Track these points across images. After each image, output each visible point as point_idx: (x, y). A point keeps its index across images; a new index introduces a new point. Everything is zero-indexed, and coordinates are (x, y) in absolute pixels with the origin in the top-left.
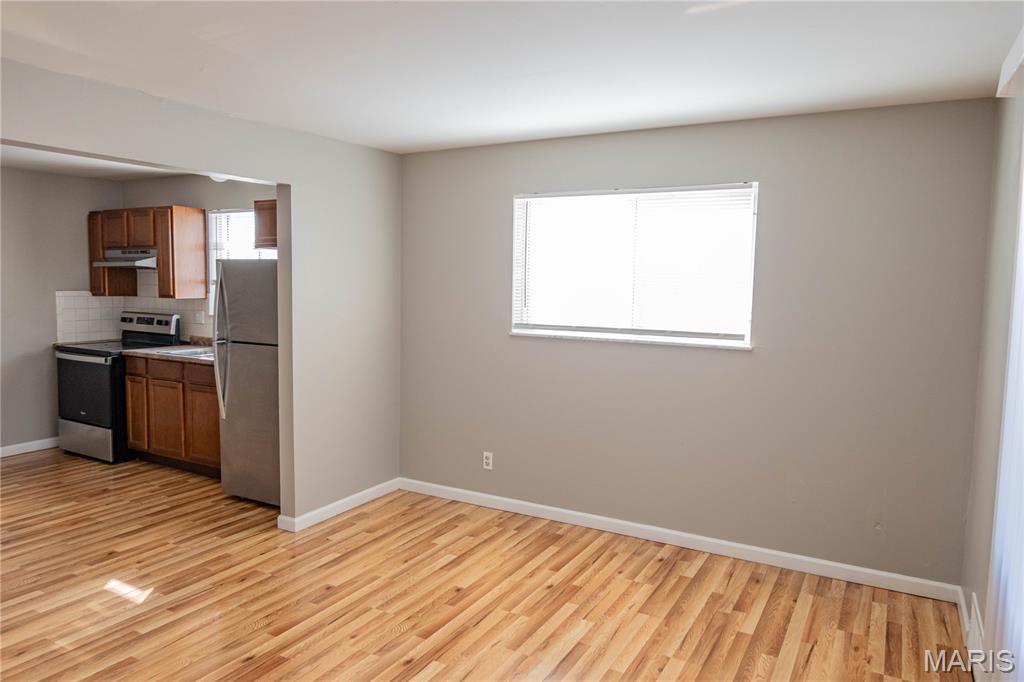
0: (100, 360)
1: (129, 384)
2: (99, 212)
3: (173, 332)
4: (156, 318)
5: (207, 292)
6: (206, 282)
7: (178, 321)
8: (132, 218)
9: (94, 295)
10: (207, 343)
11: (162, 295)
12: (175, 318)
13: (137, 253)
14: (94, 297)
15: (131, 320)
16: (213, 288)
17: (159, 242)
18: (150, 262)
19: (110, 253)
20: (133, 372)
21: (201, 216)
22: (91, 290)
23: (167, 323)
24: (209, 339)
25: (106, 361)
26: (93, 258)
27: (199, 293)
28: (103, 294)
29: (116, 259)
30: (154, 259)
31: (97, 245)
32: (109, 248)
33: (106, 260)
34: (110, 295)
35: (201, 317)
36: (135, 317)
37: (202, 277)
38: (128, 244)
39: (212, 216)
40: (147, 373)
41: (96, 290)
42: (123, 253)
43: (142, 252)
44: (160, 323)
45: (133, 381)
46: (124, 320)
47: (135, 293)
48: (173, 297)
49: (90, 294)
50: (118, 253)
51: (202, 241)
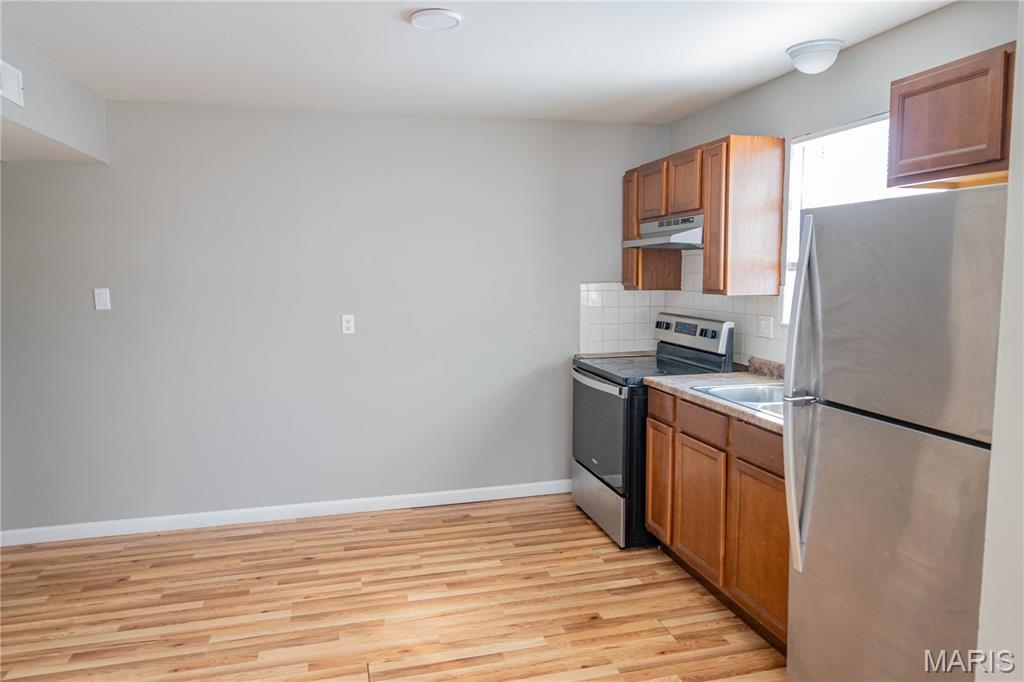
0: (613, 390)
1: (650, 432)
2: (636, 170)
3: (722, 350)
4: (702, 325)
5: (780, 283)
6: (780, 267)
7: (731, 331)
8: (672, 169)
9: (626, 288)
10: (776, 373)
11: (707, 290)
12: (726, 327)
13: (676, 223)
14: (628, 291)
15: (668, 326)
16: (790, 277)
17: (707, 202)
18: (693, 236)
19: (646, 227)
20: (658, 415)
21: (777, 152)
22: (623, 282)
23: (715, 335)
24: (781, 365)
25: (620, 393)
26: (626, 237)
27: (767, 287)
28: (635, 288)
29: (653, 236)
30: (699, 231)
31: (633, 218)
32: (646, 220)
33: (640, 236)
34: (643, 289)
35: (769, 328)
36: (673, 321)
37: (774, 258)
38: (667, 209)
39: (796, 150)
40: (675, 419)
41: (628, 282)
42: (661, 225)
43: (684, 221)
44: (704, 333)
45: (655, 428)
46: (659, 325)
47: (677, 286)
48: (723, 292)
49: (620, 286)
50: (653, 226)
51: (775, 194)
